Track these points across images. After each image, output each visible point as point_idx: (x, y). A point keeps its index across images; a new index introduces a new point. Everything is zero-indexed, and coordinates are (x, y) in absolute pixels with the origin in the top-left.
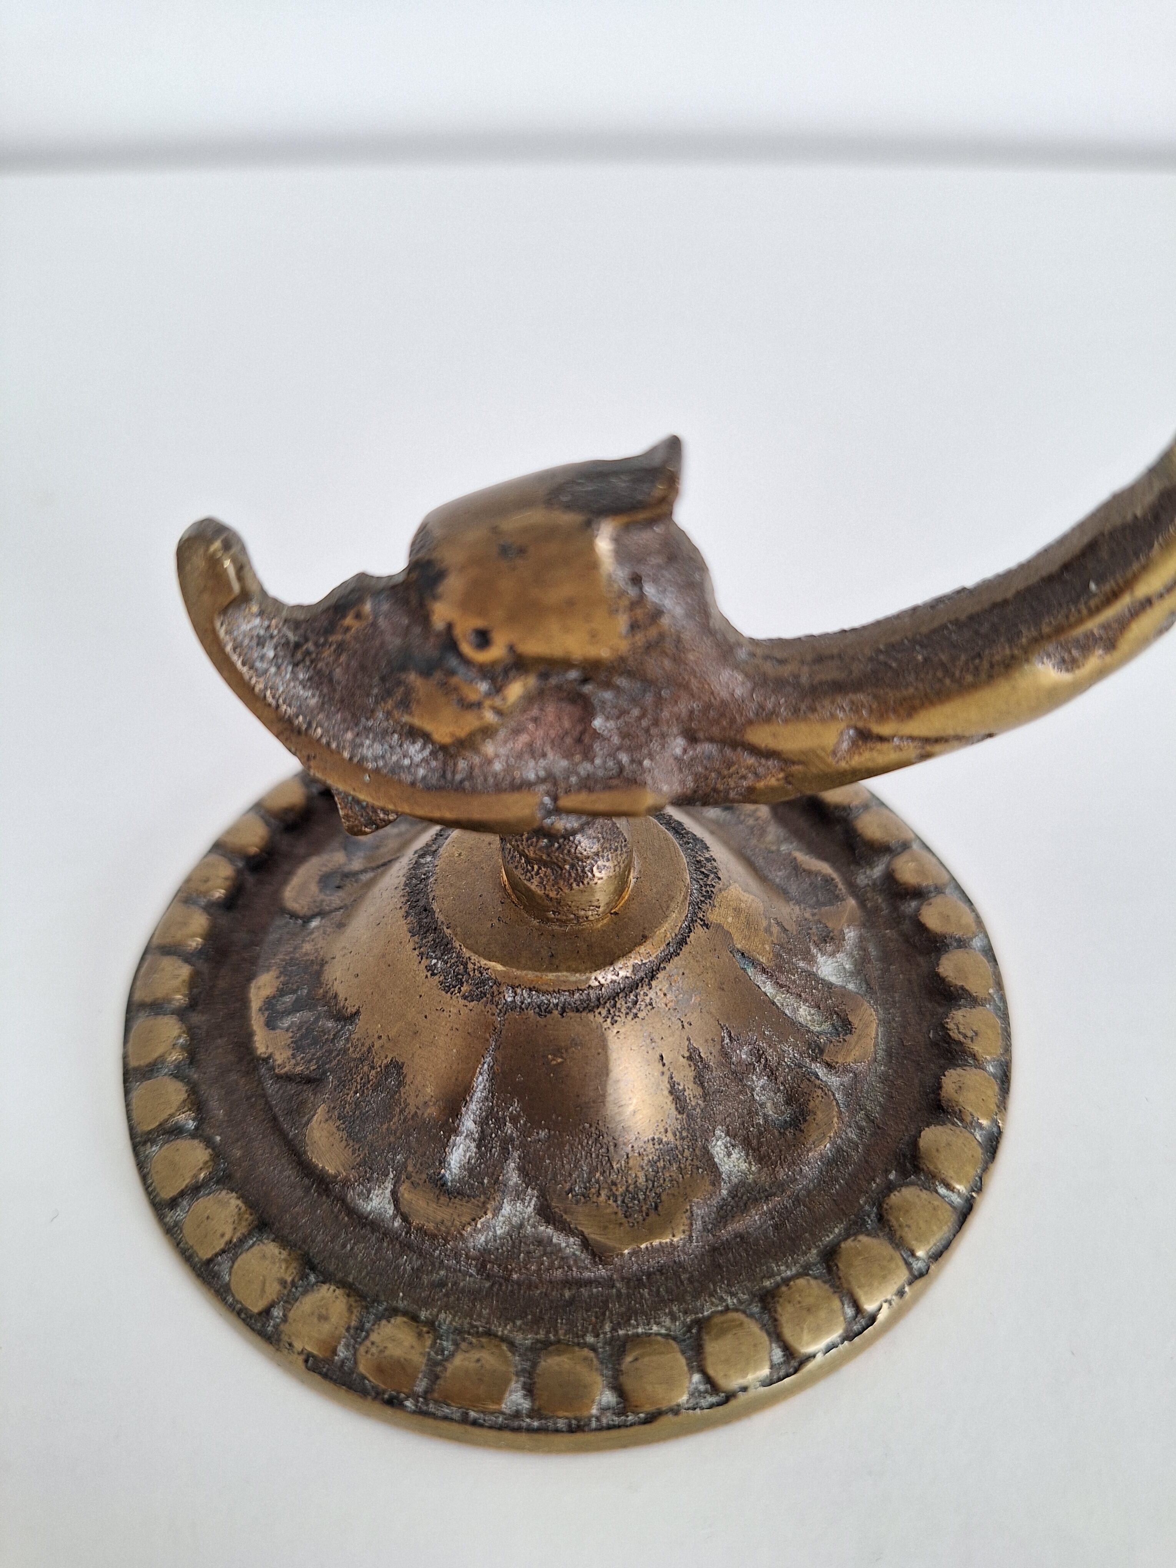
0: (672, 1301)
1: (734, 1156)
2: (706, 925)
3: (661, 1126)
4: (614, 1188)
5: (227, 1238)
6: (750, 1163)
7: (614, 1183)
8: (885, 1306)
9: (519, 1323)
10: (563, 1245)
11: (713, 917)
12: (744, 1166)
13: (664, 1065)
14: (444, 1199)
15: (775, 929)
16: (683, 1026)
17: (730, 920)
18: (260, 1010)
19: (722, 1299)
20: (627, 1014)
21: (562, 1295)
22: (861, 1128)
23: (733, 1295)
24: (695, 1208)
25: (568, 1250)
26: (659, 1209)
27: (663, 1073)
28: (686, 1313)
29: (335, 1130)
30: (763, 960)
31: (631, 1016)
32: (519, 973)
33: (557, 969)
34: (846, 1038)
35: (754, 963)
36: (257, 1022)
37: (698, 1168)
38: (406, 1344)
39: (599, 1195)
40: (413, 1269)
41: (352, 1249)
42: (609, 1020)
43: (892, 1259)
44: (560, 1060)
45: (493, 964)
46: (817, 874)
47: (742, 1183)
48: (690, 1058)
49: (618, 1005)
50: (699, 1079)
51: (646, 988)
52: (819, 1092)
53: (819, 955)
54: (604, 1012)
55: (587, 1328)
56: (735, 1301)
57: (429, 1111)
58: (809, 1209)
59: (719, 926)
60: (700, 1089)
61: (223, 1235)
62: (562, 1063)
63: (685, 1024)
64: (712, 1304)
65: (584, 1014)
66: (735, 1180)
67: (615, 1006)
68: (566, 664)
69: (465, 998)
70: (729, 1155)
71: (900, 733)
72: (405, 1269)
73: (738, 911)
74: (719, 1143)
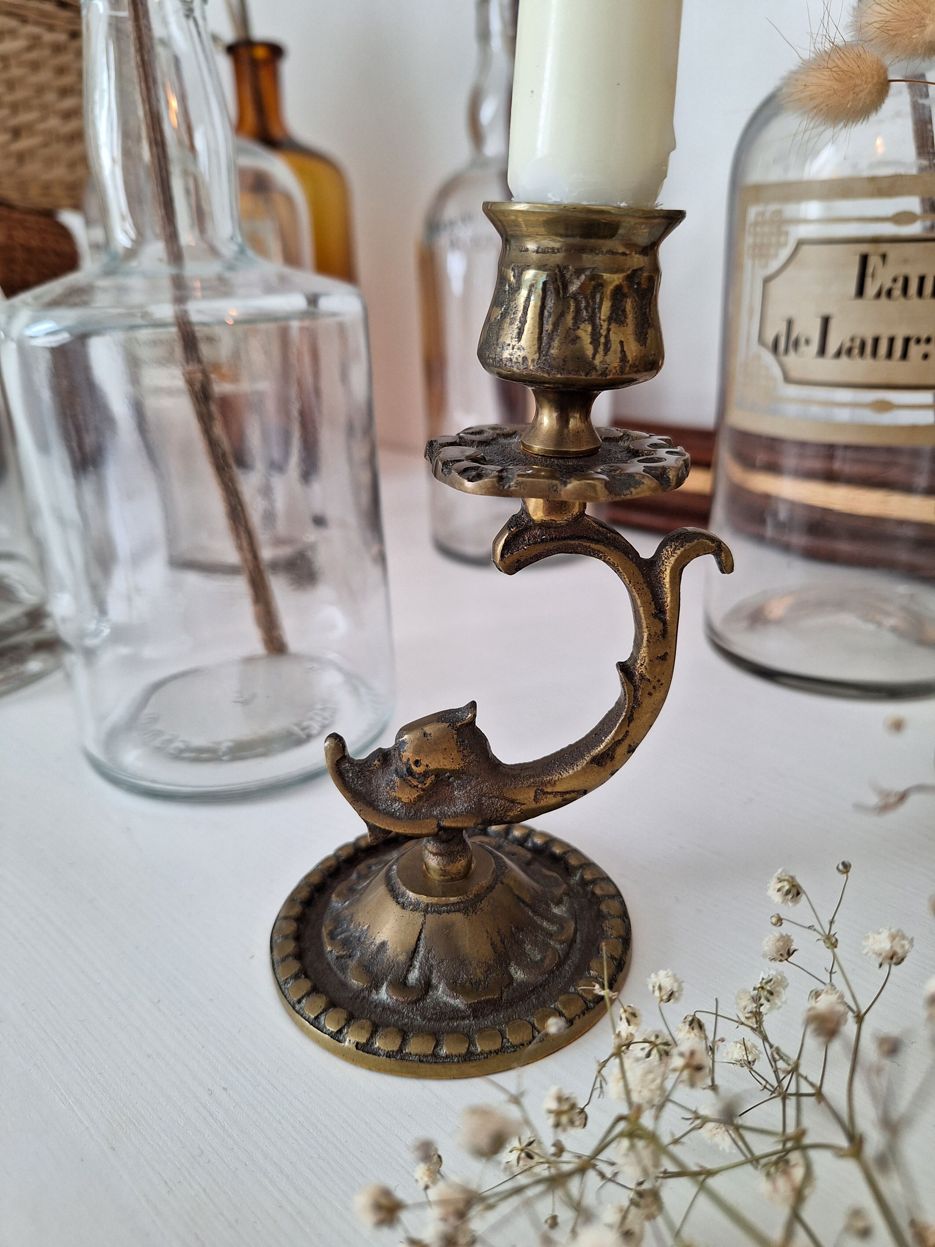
1: (519, 973)
2: (502, 883)
3: (488, 957)
4: (471, 981)
5: (323, 1007)
6: (525, 975)
7: (471, 979)
8: (577, 1017)
10: (453, 1003)
11: (505, 881)
12: (522, 976)
13: (488, 933)
14: (406, 990)
15: (532, 891)
16: (495, 919)
17: (512, 883)
20: (473, 912)
21: (453, 1025)
22: (570, 966)
24: (503, 988)
27: (488, 937)
29: (362, 970)
30: (527, 900)
31: (474, 913)
32: (432, 899)
33: (446, 896)
34: (562, 931)
35: (524, 902)
36: (326, 939)
37: (504, 974)
39: (466, 983)
40: (394, 1019)
42: (466, 915)
44: (448, 931)
45: (422, 896)
46: (552, 876)
47: (523, 981)
48: (498, 932)
49: (469, 909)
50: (502, 942)
51: (480, 903)
53: (552, 904)
54: (464, 911)
57: (399, 958)
58: (549, 993)
59: (508, 885)
60: (503, 945)
61: (321, 1007)
62: (449, 932)
63: (496, 919)
65: (456, 913)
66: (519, 981)
67: (467, 909)
68: (444, 771)
69: (411, 910)
70: (517, 973)
71: (554, 791)
72: (391, 1020)
73: (515, 881)
74: (512, 968)
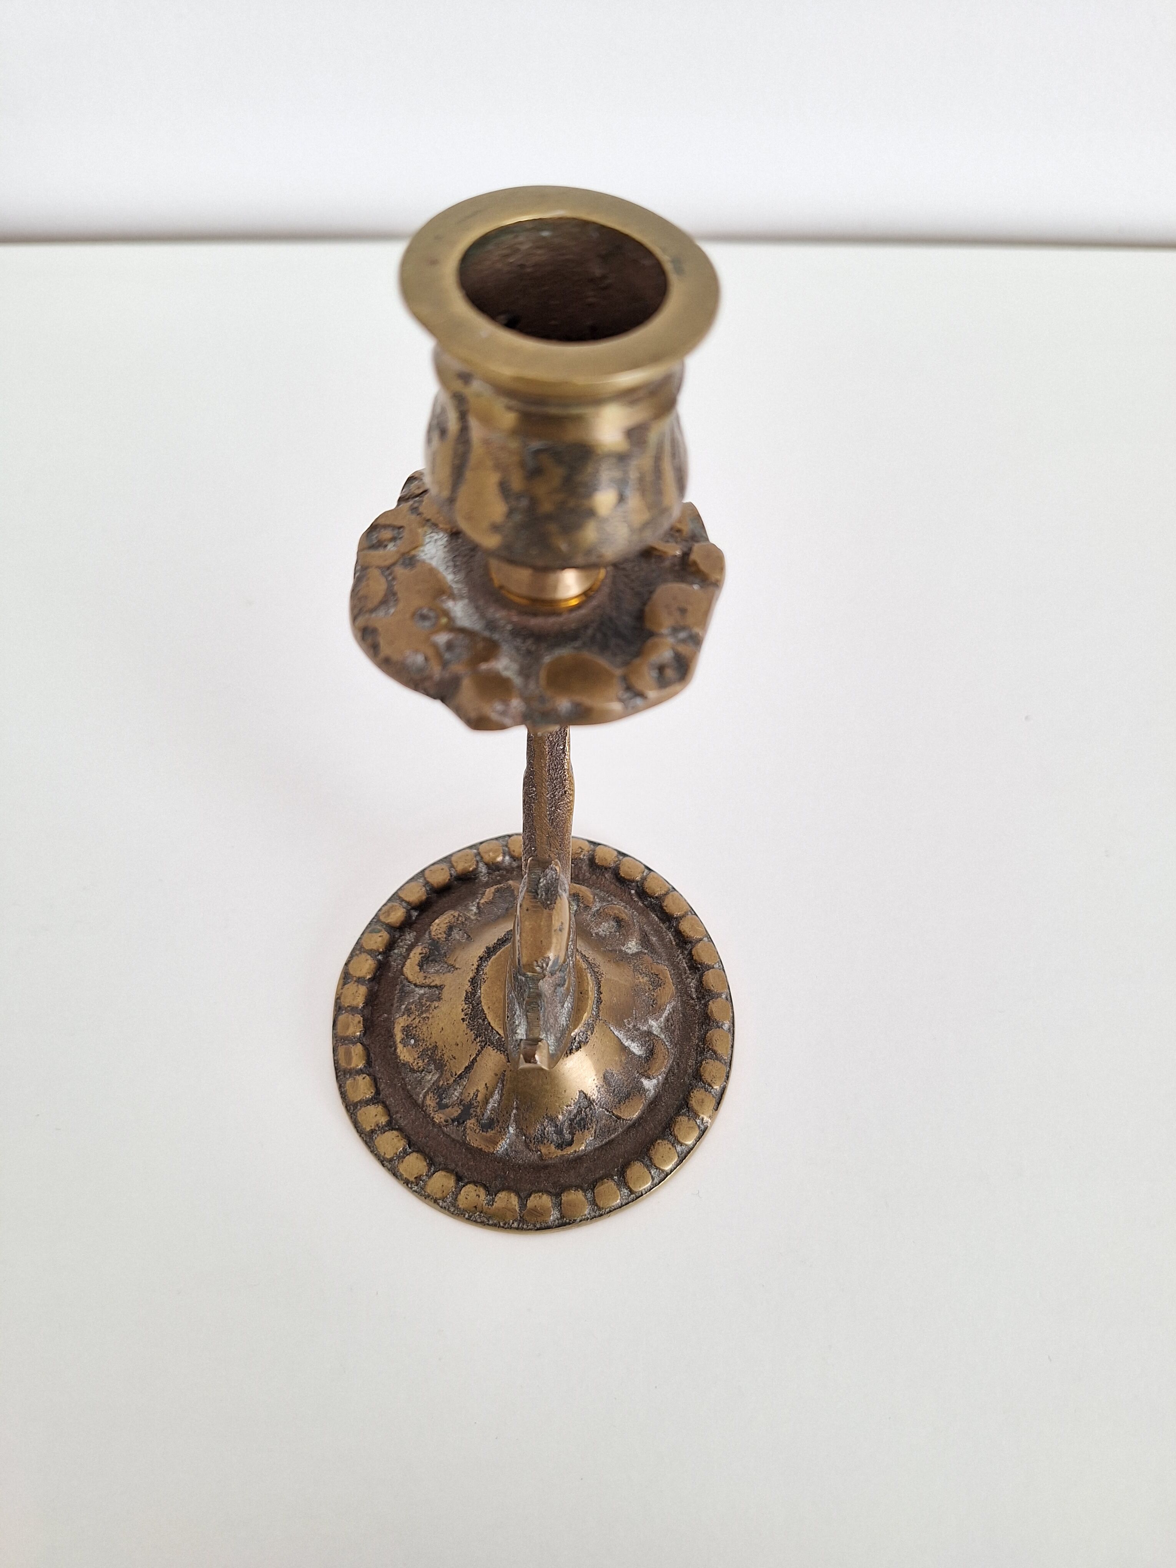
0: (681, 978)
4: (651, 989)
9: (691, 1034)
14: (655, 1056)
18: (562, 1150)
19: (680, 960)
23: (678, 956)
25: (671, 1010)
26: (657, 973)
28: (686, 973)
29: (625, 1105)
32: (589, 1007)
33: (587, 991)
34: (581, 896)
38: (711, 1067)
39: (653, 995)
41: (664, 1102)
43: (673, 896)
45: (584, 1017)
47: (641, 943)
52: (606, 910)
55: (693, 1009)
56: (681, 955)
64: (682, 963)
65: (601, 984)
74: (628, 950)
